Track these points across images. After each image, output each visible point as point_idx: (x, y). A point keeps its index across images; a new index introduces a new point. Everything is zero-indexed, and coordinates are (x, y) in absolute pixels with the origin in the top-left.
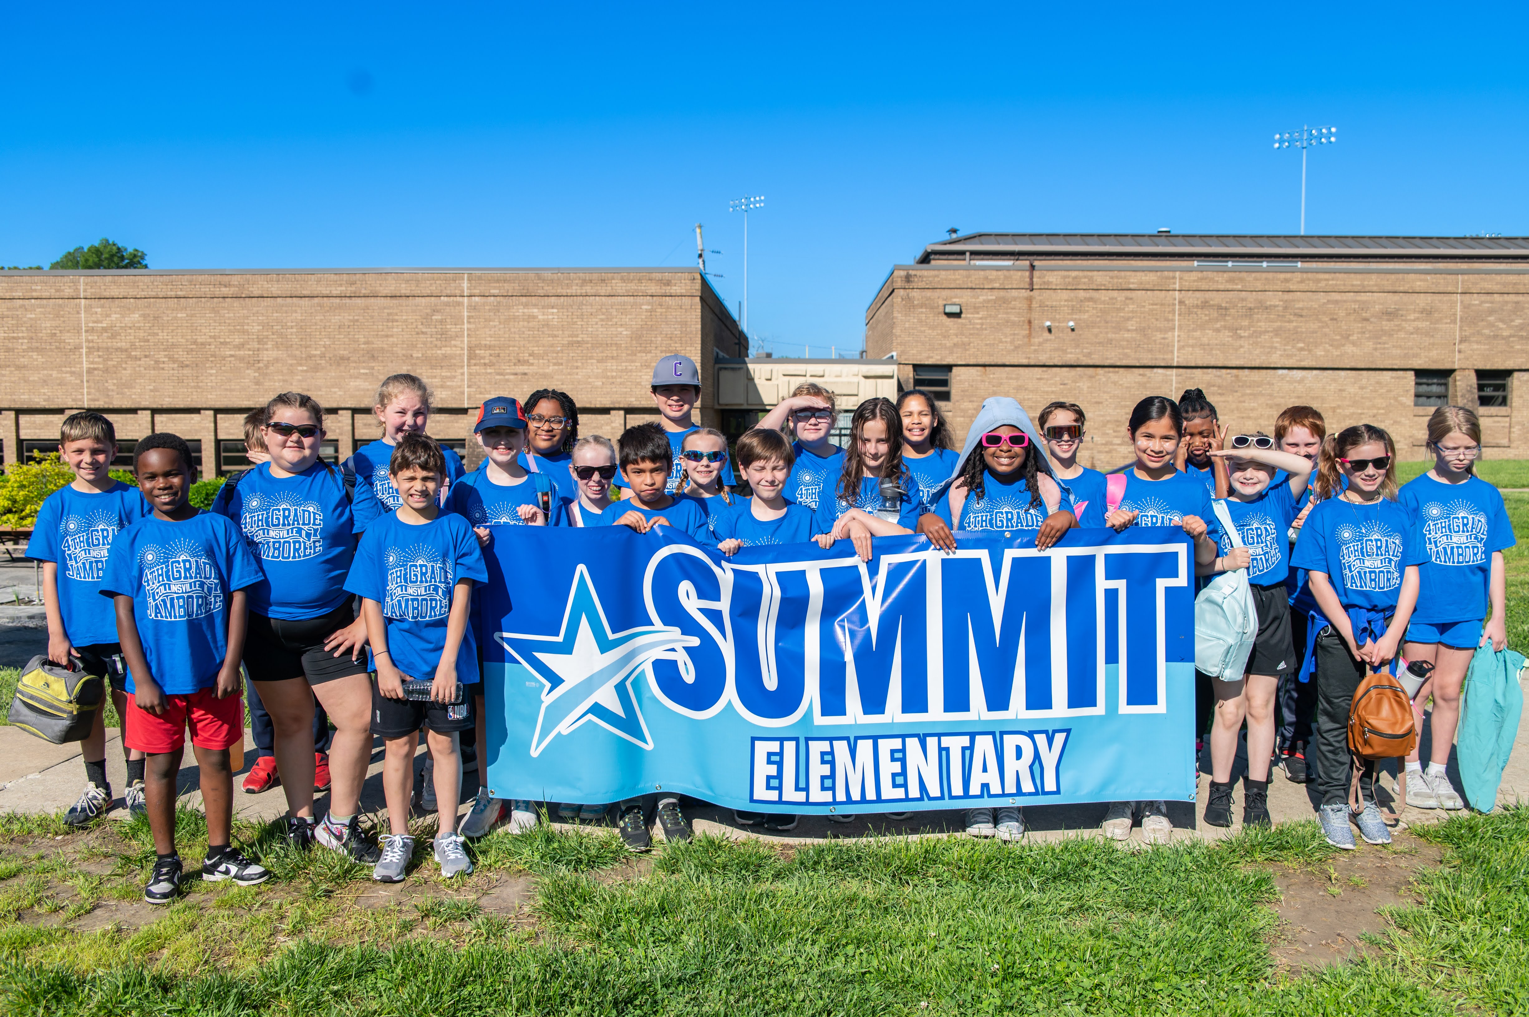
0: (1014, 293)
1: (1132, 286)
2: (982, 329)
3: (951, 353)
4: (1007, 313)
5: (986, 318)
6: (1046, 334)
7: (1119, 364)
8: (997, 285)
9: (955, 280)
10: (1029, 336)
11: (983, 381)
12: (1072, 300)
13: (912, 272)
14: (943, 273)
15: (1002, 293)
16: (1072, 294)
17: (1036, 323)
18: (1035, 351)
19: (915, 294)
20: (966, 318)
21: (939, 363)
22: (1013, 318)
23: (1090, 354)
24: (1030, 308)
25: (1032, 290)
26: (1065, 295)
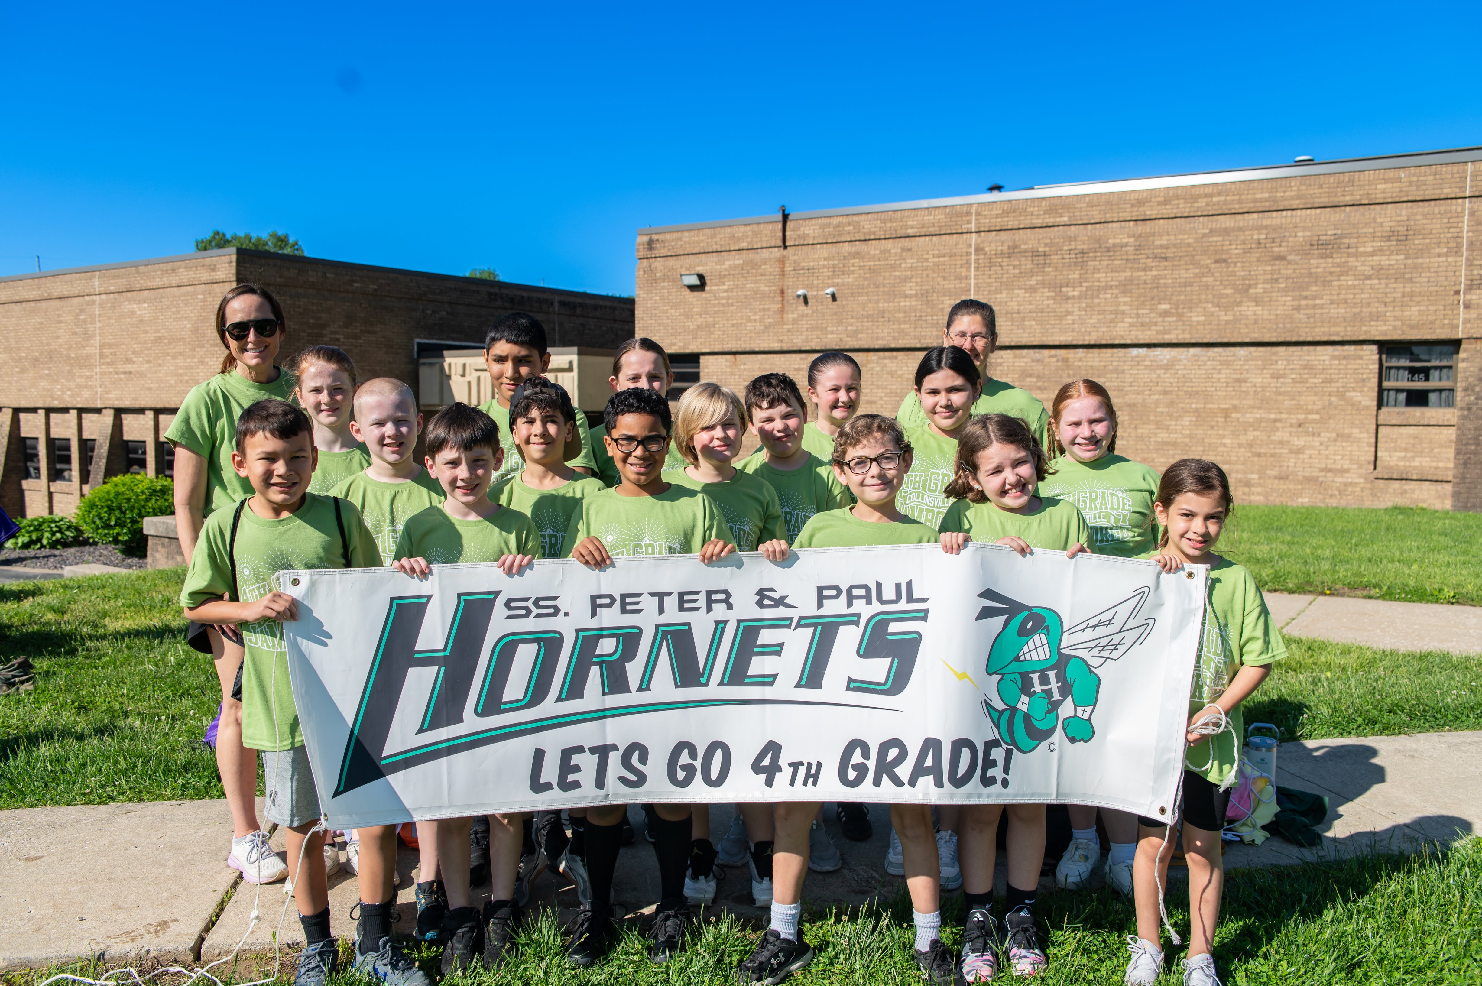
0: (765, 254)
1: (910, 232)
2: (728, 305)
3: (695, 338)
4: (756, 282)
5: (732, 290)
6: (802, 307)
7: (893, 346)
8: (744, 245)
9: (699, 242)
10: (782, 311)
11: (733, 374)
12: (833, 258)
13: (654, 237)
14: (686, 234)
15: (751, 255)
16: (833, 249)
17: (789, 293)
18: (789, 331)
19: (658, 264)
20: (710, 291)
21: (682, 351)
22: (764, 288)
23: (856, 332)
24: (783, 273)
25: (785, 247)
26: (824, 251)
